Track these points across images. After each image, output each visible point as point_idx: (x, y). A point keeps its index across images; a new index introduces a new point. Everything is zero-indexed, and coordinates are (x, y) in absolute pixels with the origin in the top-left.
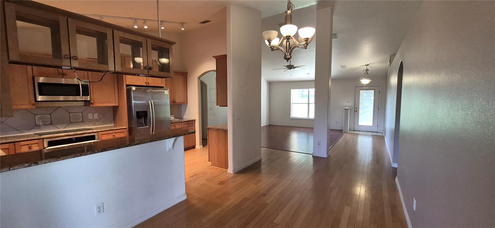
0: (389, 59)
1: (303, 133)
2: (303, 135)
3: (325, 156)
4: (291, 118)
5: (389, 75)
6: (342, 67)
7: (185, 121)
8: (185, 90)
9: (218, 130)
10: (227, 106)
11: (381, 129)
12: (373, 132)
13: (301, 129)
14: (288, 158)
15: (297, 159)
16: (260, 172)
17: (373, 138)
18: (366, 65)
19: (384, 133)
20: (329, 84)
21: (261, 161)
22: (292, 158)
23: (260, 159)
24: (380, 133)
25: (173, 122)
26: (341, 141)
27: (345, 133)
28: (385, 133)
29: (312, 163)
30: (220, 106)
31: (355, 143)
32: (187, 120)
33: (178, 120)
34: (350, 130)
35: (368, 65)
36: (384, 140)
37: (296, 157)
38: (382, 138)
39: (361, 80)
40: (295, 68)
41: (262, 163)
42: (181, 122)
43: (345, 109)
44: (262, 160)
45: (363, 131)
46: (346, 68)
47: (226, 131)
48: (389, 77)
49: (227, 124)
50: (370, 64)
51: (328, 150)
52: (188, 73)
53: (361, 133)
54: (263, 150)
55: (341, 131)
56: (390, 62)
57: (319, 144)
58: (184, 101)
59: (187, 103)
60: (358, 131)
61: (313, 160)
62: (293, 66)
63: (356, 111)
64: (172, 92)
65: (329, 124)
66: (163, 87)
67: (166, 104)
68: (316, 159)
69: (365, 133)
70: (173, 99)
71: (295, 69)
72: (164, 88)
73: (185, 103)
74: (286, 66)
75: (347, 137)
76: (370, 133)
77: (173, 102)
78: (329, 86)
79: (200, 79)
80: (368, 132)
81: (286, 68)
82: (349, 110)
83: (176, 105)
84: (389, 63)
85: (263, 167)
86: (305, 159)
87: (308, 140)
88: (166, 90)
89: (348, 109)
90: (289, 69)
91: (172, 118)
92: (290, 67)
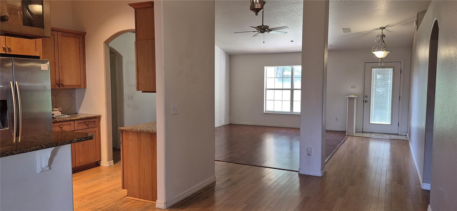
0: (416, 19)
1: (283, 137)
2: (284, 140)
3: (319, 174)
4: (264, 112)
5: (416, 44)
6: (345, 30)
7: (81, 119)
8: (82, 63)
9: (139, 133)
10: (155, 92)
11: (402, 129)
12: (392, 134)
13: (281, 131)
14: (259, 179)
15: (274, 180)
16: (212, 203)
17: (391, 144)
18: (380, 28)
19: (408, 136)
20: (325, 57)
21: (215, 184)
22: (265, 178)
23: (213, 181)
24: (402, 136)
25: (59, 120)
26: (343, 149)
27: (349, 136)
28: (410, 136)
29: (298, 185)
30: (142, 92)
31: (365, 151)
32: (85, 116)
33: (67, 116)
34: (356, 132)
35: (384, 28)
36: (408, 147)
37: (273, 177)
38: (406, 143)
39: (374, 53)
40: (270, 30)
41: (216, 189)
42: (74, 120)
43: (348, 98)
44: (217, 183)
45: (376, 133)
46: (350, 31)
47: (153, 135)
48: (415, 47)
49: (155, 123)
50: (387, 26)
51: (323, 164)
52: (85, 33)
53: (373, 135)
54: (219, 166)
55: (343, 133)
56: (417, 24)
57: (309, 155)
58: (79, 84)
59: (85, 87)
60: (369, 133)
61: (300, 180)
62: (267, 27)
63: (366, 101)
64: (57, 66)
65: (325, 121)
66: (38, 57)
67: (44, 89)
68: (305, 179)
69: (380, 136)
70: (58, 79)
71: (270, 32)
72: (41, 59)
73: (82, 85)
74: (256, 27)
75: (351, 142)
76: (388, 137)
77: (59, 85)
78: (324, 60)
79: (108, 45)
80: (385, 134)
81: (255, 30)
82: (355, 100)
83: (65, 89)
84: (415, 25)
85: (218, 195)
86: (287, 179)
87: (291, 148)
88: (44, 62)
89: (353, 98)
90: (261, 32)
91: (57, 113)
92: (263, 29)
